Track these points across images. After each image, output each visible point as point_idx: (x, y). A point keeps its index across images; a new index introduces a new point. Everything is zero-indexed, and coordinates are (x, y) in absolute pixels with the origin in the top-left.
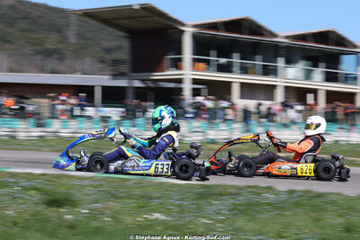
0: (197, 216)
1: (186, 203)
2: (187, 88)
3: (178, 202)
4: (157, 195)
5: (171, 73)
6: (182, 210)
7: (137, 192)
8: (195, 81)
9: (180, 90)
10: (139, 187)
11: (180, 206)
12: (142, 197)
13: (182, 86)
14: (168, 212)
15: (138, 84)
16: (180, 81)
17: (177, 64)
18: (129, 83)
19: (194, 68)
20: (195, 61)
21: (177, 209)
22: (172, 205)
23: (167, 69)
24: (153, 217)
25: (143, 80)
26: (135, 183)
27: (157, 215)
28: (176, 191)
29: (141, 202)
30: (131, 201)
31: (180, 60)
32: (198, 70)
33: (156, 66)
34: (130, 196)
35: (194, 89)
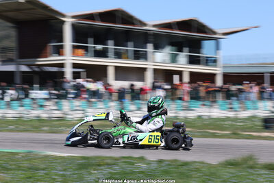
1: (69, 173)
2: (68, 72)
3: (61, 173)
4: (43, 166)
5: (54, 59)
6: (65, 179)
7: (26, 164)
8: (75, 66)
9: (63, 73)
10: (27, 160)
11: (63, 176)
12: (30, 169)
13: (64, 70)
15: (24, 68)
16: (62, 66)
17: (59, 51)
18: (18, 68)
19: (74, 54)
20: (75, 47)
21: (60, 179)
22: (56, 175)
23: (51, 55)
25: (28, 66)
26: (23, 156)
28: (59, 163)
29: (29, 174)
30: (20, 172)
31: (62, 47)
32: (78, 56)
33: (41, 53)
34: (19, 168)
35: (74, 73)
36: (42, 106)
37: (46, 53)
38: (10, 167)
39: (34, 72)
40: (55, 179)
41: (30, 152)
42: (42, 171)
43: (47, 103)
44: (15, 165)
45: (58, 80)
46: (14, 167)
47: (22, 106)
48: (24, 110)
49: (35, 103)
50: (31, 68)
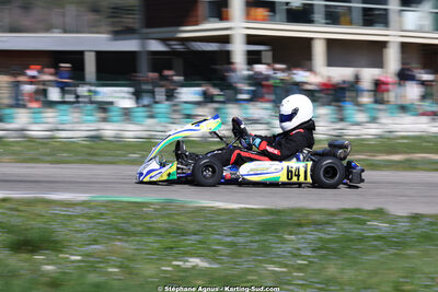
0: (261, 261)
1: (242, 240)
2: (239, 50)
3: (229, 239)
4: (193, 227)
5: (211, 27)
6: (236, 251)
7: (161, 224)
8: (251, 39)
9: (228, 54)
10: (163, 216)
11: (233, 245)
13: (230, 47)
14: (213, 255)
15: (155, 46)
16: (226, 39)
17: (220, 11)
18: (143, 45)
19: (249, 17)
21: (227, 251)
22: (219, 244)
23: (205, 20)
24: (188, 265)
25: (164, 41)
26: (156, 210)
27: (195, 261)
28: (225, 221)
29: (168, 241)
30: (151, 239)
31: (225, 4)
32: (256, 20)
33: (186, 15)
34: (149, 231)
35: (249, 53)
36: (189, 116)
37: (197, 16)
38: (133, 229)
39: (173, 53)
40: (215, 251)
41: (170, 202)
42: (193, 237)
43: (200, 111)
44: (142, 225)
45: (218, 67)
46: (139, 229)
47: (151, 117)
48: (157, 124)
49: (175, 111)
50: (168, 45)
